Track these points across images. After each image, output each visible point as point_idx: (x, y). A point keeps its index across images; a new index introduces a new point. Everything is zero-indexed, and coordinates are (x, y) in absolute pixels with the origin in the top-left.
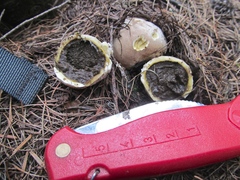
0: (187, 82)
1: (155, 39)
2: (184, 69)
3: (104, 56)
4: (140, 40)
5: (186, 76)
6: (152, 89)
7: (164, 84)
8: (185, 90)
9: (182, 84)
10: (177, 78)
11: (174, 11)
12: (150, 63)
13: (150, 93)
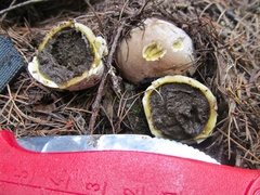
0: (207, 120)
1: (175, 50)
2: (207, 101)
3: (93, 55)
4: (155, 47)
5: (208, 112)
6: (154, 117)
7: (172, 114)
8: (201, 132)
9: (199, 121)
10: (194, 111)
11: (226, 26)
12: (161, 81)
13: (150, 122)
